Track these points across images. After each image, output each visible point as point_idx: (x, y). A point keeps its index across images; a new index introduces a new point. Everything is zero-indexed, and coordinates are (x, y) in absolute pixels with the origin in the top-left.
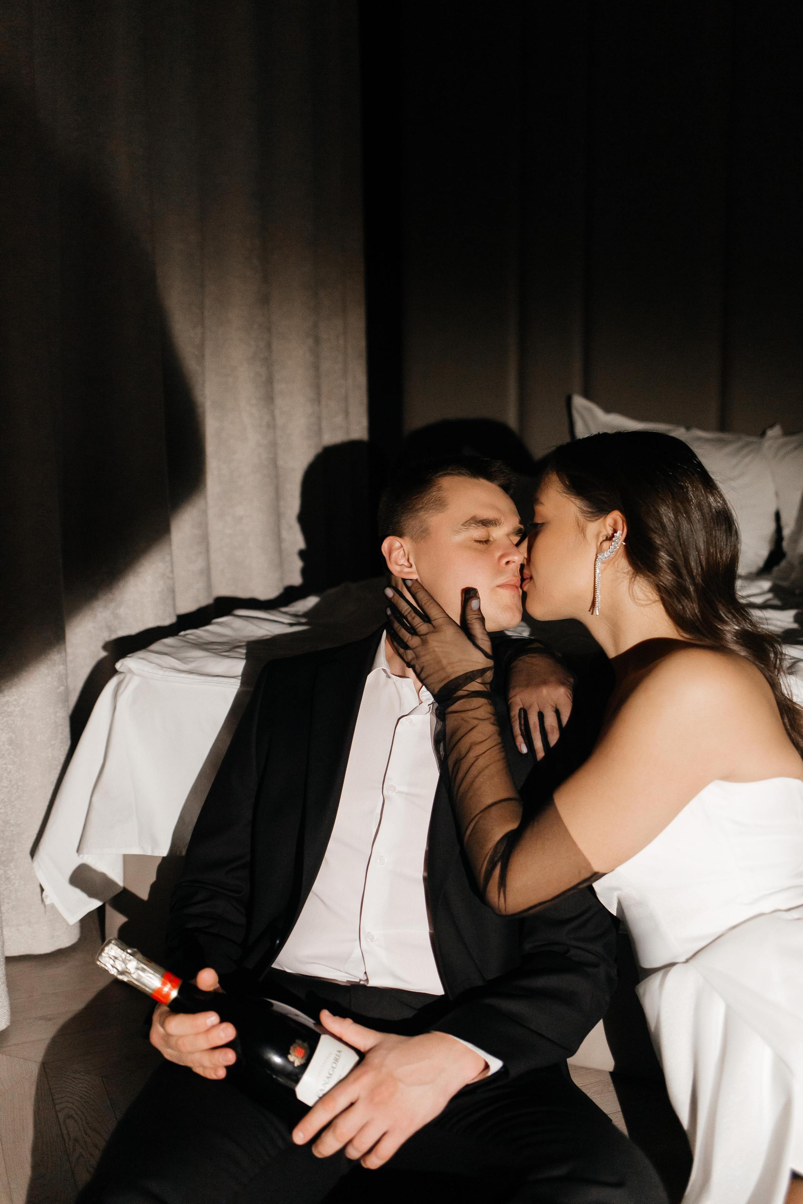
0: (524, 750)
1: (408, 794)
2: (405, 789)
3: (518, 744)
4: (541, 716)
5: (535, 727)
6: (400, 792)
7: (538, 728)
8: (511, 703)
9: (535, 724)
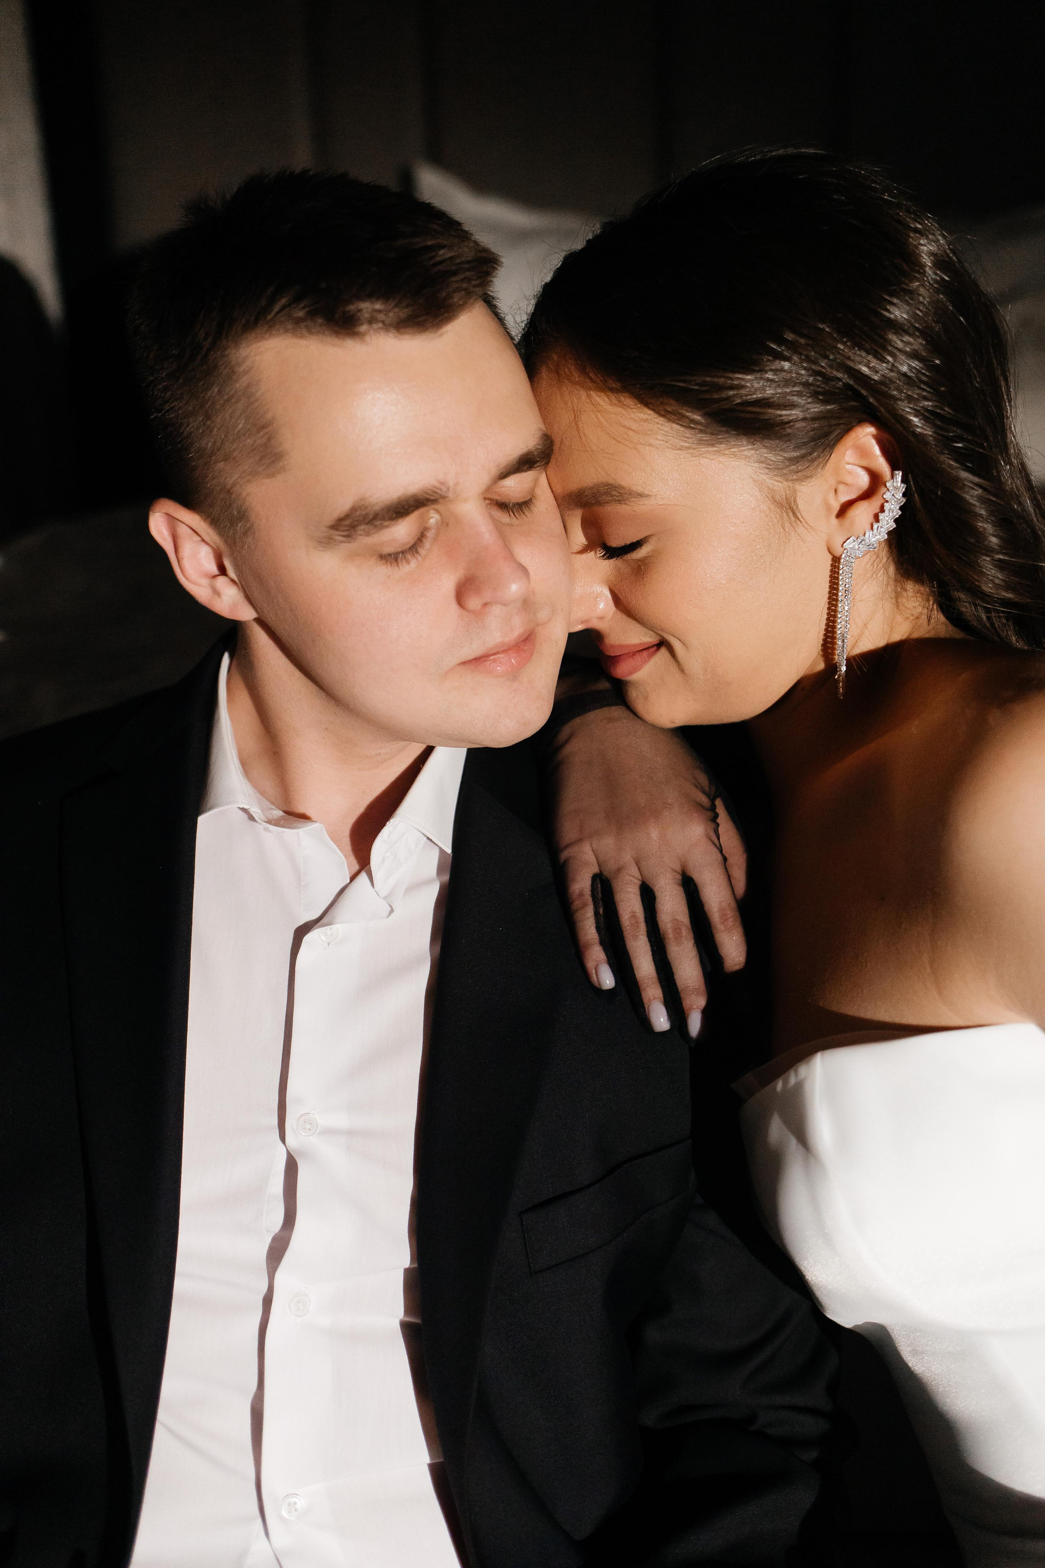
0: (607, 980)
1: (351, 1133)
2: (341, 1120)
3: (590, 965)
4: (648, 895)
5: (636, 925)
6: (328, 1132)
7: (643, 927)
8: (566, 861)
9: (633, 916)
